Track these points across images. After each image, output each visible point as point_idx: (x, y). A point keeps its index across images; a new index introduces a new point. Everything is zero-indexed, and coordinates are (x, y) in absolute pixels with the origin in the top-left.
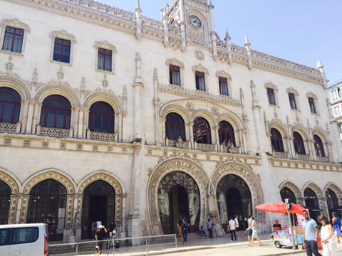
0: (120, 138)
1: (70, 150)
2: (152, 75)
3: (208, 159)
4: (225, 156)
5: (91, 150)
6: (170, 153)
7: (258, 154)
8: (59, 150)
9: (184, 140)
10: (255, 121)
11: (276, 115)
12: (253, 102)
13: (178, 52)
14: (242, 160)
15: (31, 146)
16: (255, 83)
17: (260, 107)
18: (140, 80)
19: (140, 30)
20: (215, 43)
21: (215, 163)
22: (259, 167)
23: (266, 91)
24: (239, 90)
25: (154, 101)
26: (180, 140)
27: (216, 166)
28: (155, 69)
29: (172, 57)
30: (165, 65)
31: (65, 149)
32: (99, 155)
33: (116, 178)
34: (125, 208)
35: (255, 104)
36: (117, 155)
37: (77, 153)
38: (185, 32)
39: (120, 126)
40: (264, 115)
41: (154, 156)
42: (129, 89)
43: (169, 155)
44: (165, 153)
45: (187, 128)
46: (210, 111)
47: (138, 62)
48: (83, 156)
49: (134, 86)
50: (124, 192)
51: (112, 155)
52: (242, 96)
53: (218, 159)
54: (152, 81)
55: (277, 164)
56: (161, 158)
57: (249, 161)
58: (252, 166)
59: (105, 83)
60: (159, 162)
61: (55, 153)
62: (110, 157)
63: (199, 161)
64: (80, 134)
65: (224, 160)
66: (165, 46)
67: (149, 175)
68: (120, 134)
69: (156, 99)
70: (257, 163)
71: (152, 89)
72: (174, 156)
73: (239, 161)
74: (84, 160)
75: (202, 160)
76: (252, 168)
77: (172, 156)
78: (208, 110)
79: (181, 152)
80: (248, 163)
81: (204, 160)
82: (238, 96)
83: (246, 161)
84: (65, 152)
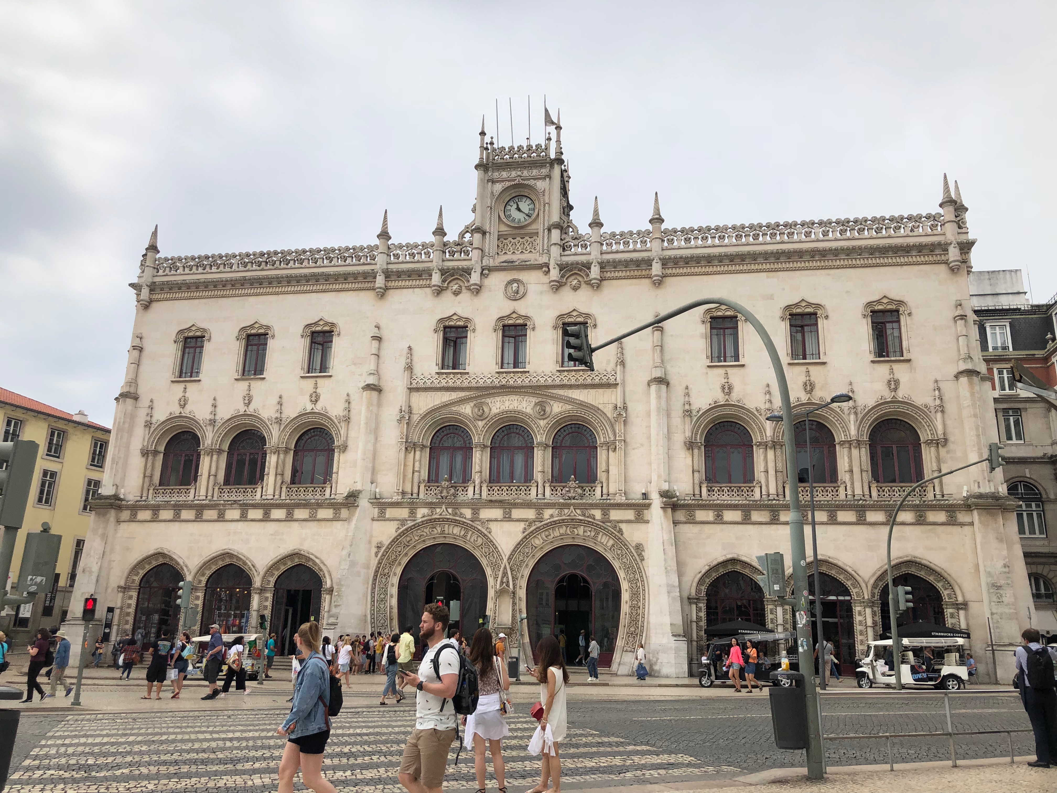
0: (333, 491)
1: (252, 520)
2: (402, 363)
3: (508, 518)
5: (284, 517)
6: (422, 511)
7: (645, 496)
8: (237, 521)
10: (650, 414)
11: (727, 389)
12: (652, 367)
13: (465, 296)
14: (598, 514)
15: (204, 517)
19: (383, 277)
20: (556, 250)
21: (522, 525)
23: (701, 329)
24: (614, 346)
26: (444, 483)
27: (524, 531)
28: (410, 348)
29: (450, 312)
31: (246, 520)
32: (295, 525)
33: (318, 561)
36: (323, 523)
37: (262, 524)
39: (335, 469)
40: (688, 394)
41: (389, 519)
42: (355, 398)
43: (419, 516)
44: (413, 513)
46: (529, 410)
47: (373, 343)
48: (271, 527)
49: (363, 392)
51: (315, 524)
53: (529, 514)
54: (401, 373)
55: (703, 515)
57: (617, 515)
58: (623, 526)
59: (315, 399)
61: (232, 526)
62: (312, 527)
63: (483, 522)
65: (545, 517)
67: (376, 555)
69: (404, 408)
70: (638, 517)
72: (429, 515)
73: (584, 515)
74: (272, 535)
75: (489, 521)
76: (620, 531)
77: (424, 517)
78: (524, 410)
79: (444, 507)
80: (612, 518)
81: (496, 520)
82: (608, 362)
83: (605, 514)
84: (246, 523)
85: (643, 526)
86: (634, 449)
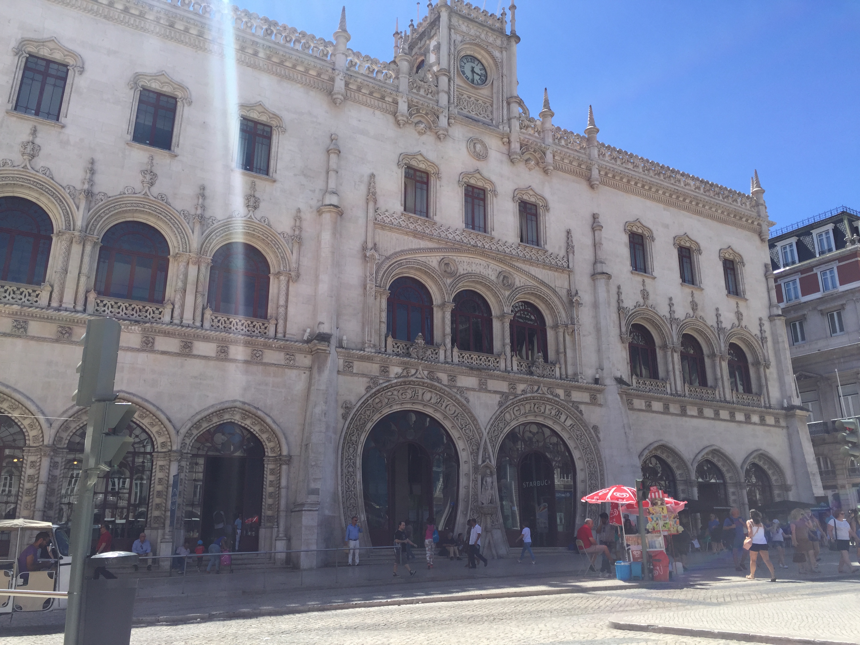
0: (280, 329)
1: (163, 353)
2: (363, 188)
3: (483, 388)
4: (521, 381)
5: (213, 354)
6: (395, 370)
7: (597, 381)
8: (138, 350)
9: (430, 341)
10: (596, 305)
11: (645, 295)
12: (595, 263)
13: (429, 138)
14: (561, 392)
15: (74, 338)
16: (601, 220)
17: (609, 276)
18: (334, 200)
19: (342, 84)
20: (516, 124)
21: (497, 398)
22: (597, 410)
23: (625, 239)
24: (564, 235)
25: (364, 248)
26: (420, 341)
27: (500, 404)
28: (372, 176)
29: (414, 150)
30: (395, 168)
31: (152, 351)
32: (230, 367)
33: (268, 420)
34: (287, 488)
35: (599, 268)
36: (271, 370)
37: (179, 360)
38: (448, 93)
39: (282, 302)
40: (619, 294)
41: (357, 374)
42: (309, 217)
43: (392, 375)
44: (385, 370)
45: (437, 315)
46: (493, 278)
47: (333, 157)
48: (193, 365)
49: (320, 212)
50: (285, 452)
51: (261, 368)
52: (569, 247)
53: (503, 386)
54: (362, 202)
55: (639, 403)
56: (374, 380)
57: (576, 396)
58: (582, 407)
59: (253, 202)
60: (368, 388)
61: (128, 357)
62: (256, 373)
63: (461, 390)
64: (188, 316)
65: (519, 392)
66: (398, 123)
67: (344, 417)
68: (281, 322)
69: (370, 245)
70: (594, 401)
71: (362, 221)
72: (404, 377)
73: (552, 394)
74: (195, 377)
75: (468, 389)
76: (581, 412)
77: (399, 377)
78: (490, 277)
79: (420, 368)
80: (572, 400)
81: (473, 390)
82: (560, 248)
83: (568, 394)
84: (151, 356)
85: (598, 409)
86: (584, 336)
